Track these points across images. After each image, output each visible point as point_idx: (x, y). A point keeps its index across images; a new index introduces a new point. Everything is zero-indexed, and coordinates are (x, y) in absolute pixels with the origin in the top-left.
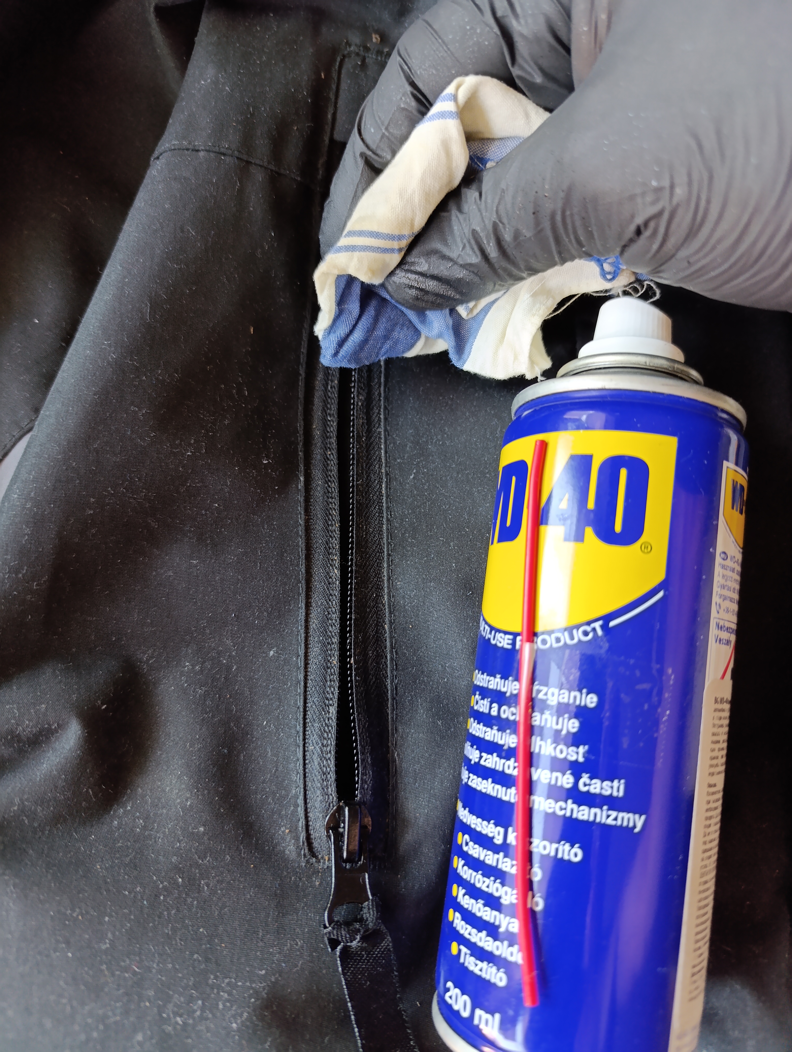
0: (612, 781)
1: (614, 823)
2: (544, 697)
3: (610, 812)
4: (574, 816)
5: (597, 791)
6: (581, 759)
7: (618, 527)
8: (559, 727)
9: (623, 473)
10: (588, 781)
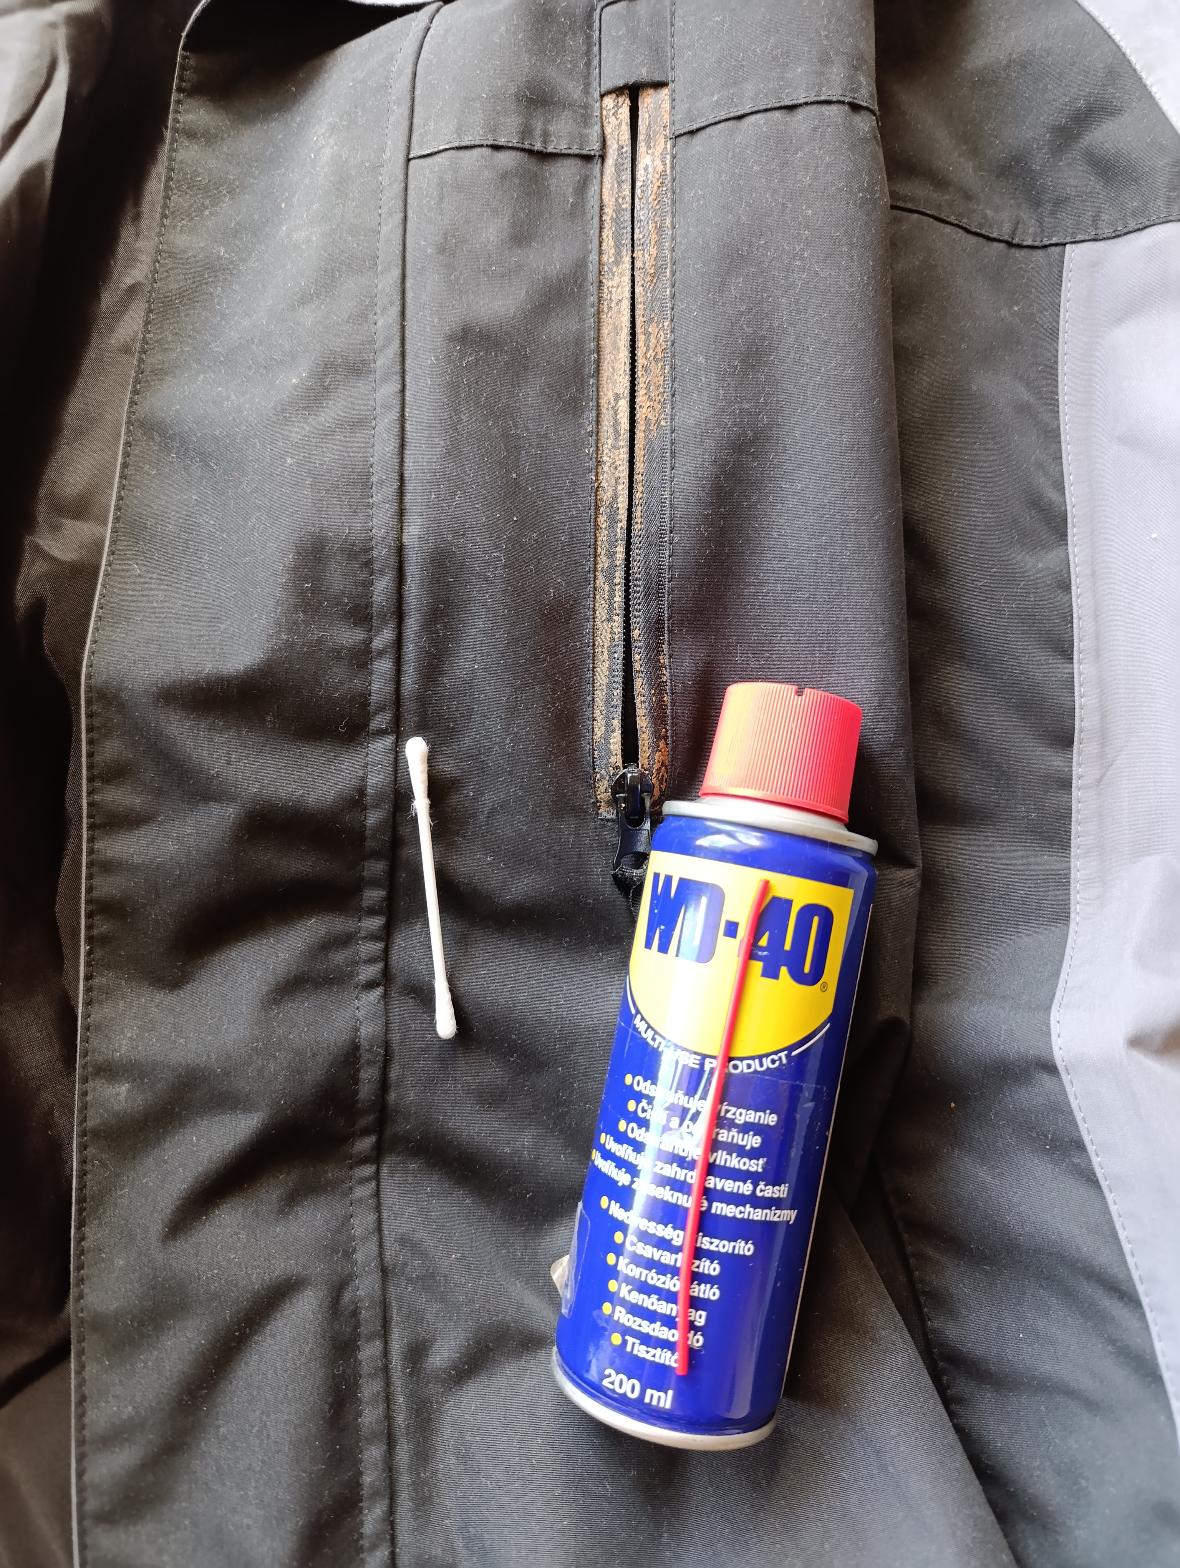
0: (780, 1186)
1: (778, 1219)
2: (733, 1117)
3: (776, 1211)
4: (751, 1217)
5: (770, 1195)
6: (760, 1170)
7: (807, 969)
8: (744, 1143)
9: (816, 920)
10: (763, 1188)
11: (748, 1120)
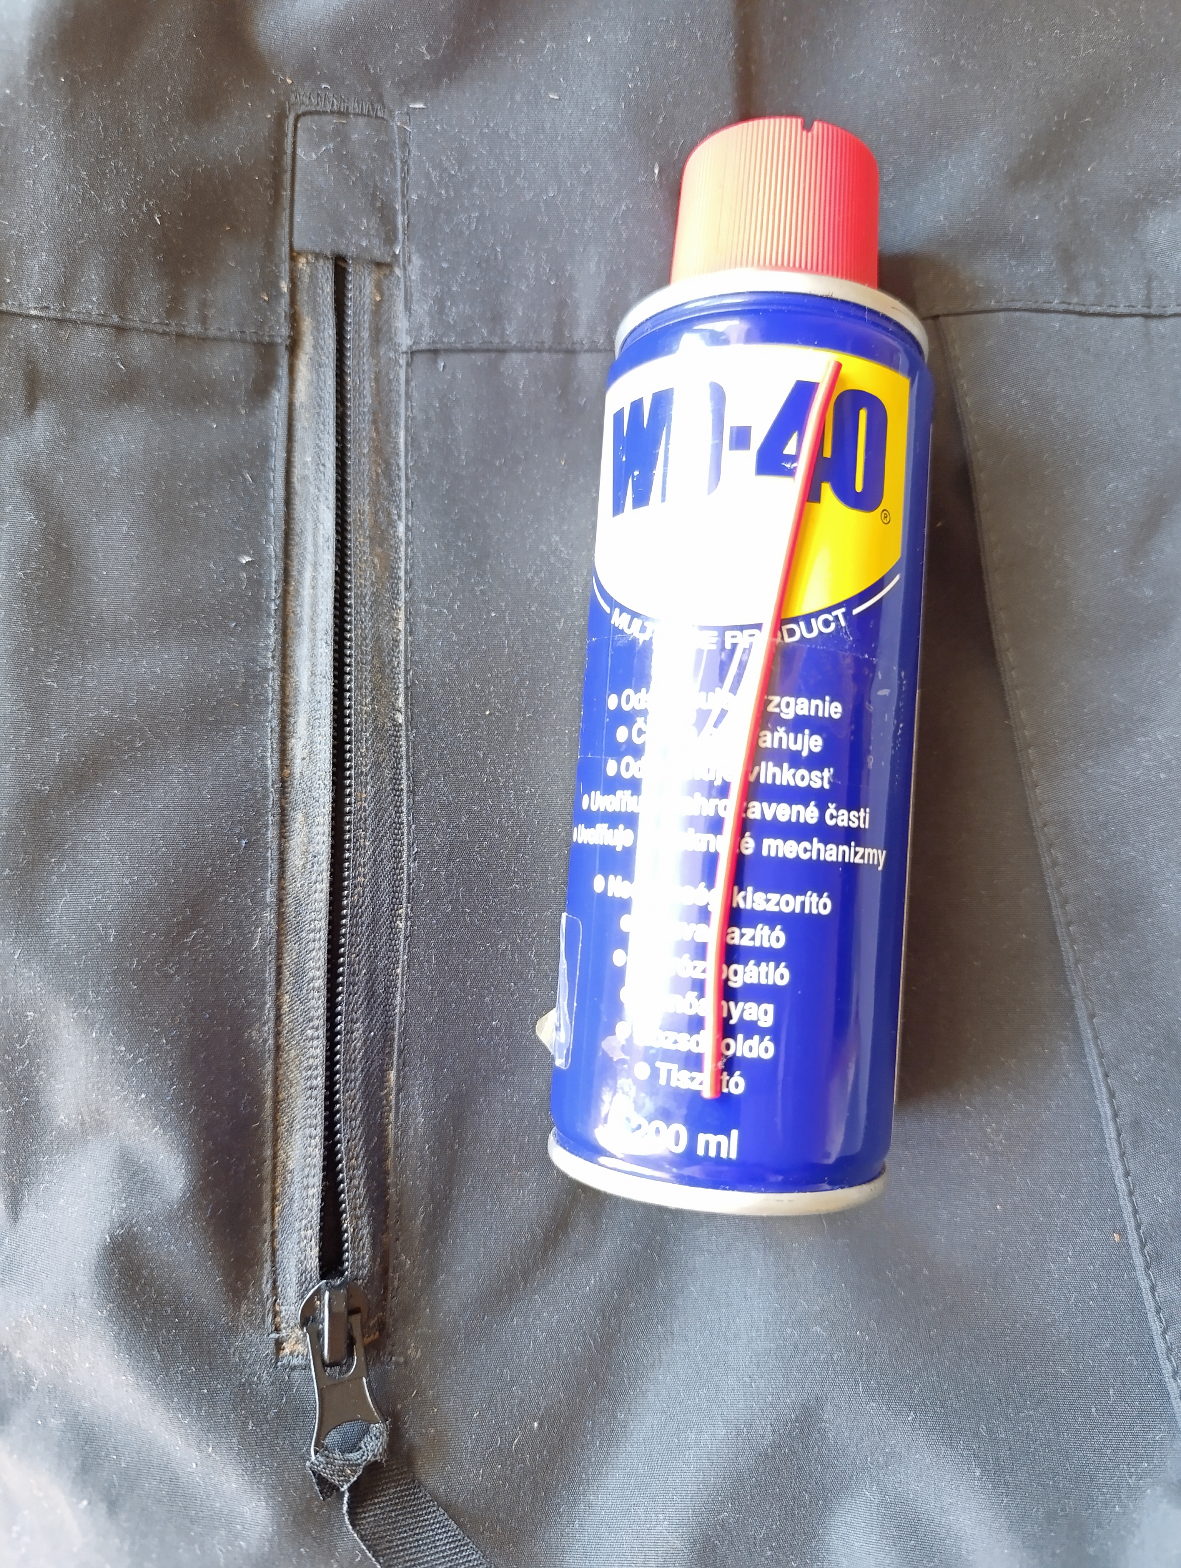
0: (859, 810)
1: (862, 862)
2: (777, 710)
3: (857, 849)
4: (821, 858)
5: (845, 824)
6: (827, 786)
7: (859, 486)
8: (798, 747)
9: (863, 414)
10: (835, 813)
11: (800, 713)
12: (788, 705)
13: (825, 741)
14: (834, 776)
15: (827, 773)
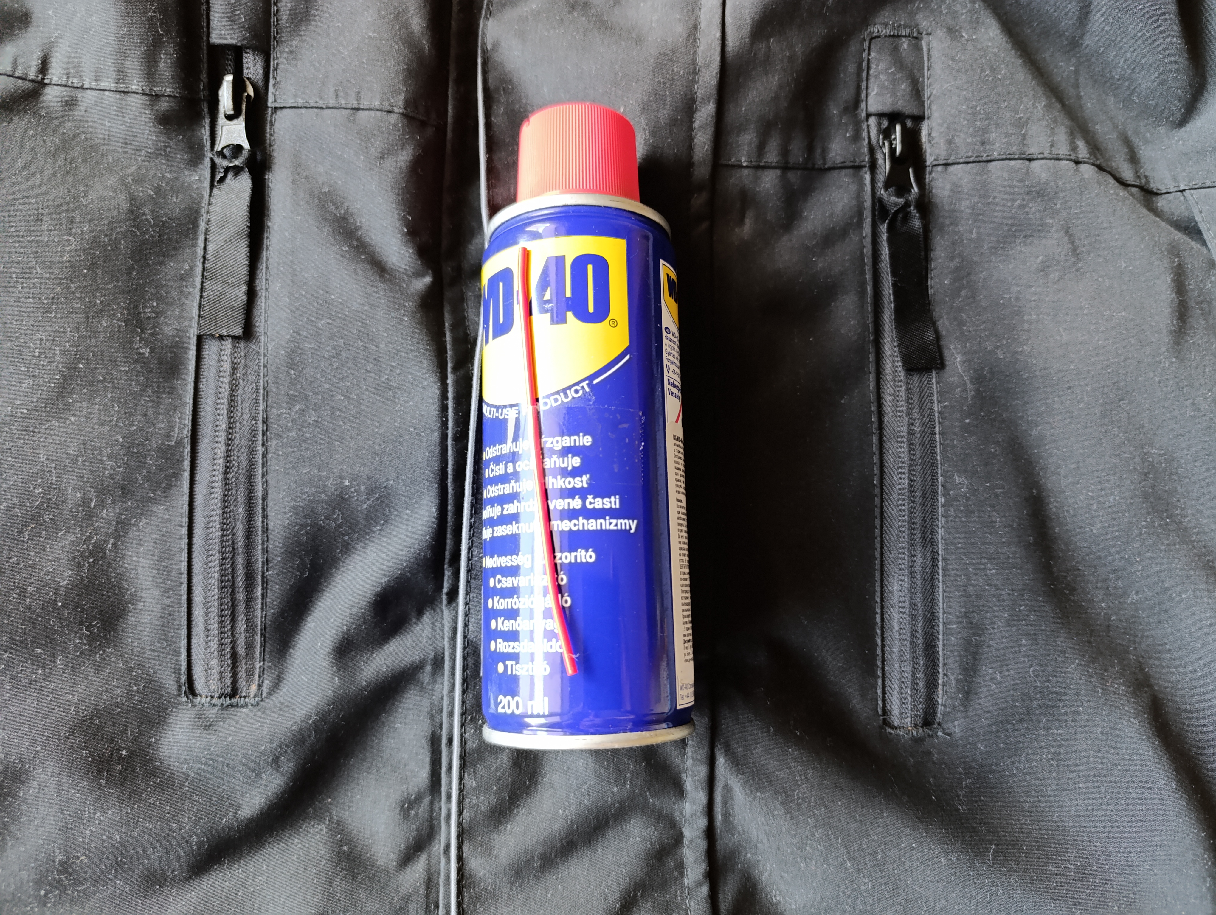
0: (610, 498)
1: (615, 528)
2: (552, 446)
3: (611, 521)
4: (586, 528)
5: (601, 506)
6: (585, 486)
7: (591, 309)
8: (565, 465)
9: (590, 268)
10: (592, 501)
11: (565, 445)
12: (557, 442)
13: (581, 459)
14: (590, 479)
15: (585, 478)
